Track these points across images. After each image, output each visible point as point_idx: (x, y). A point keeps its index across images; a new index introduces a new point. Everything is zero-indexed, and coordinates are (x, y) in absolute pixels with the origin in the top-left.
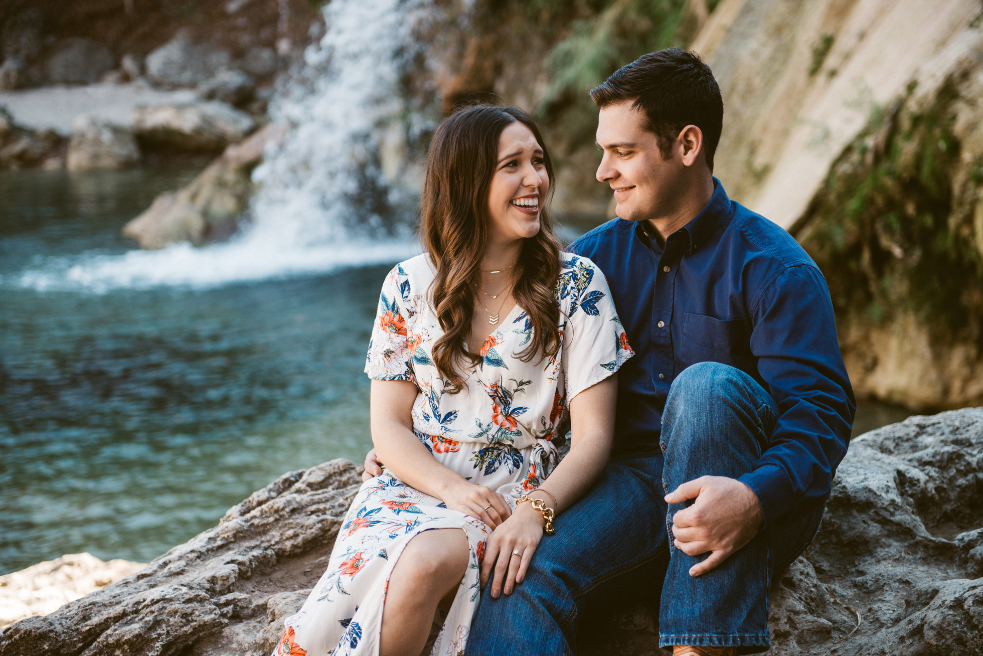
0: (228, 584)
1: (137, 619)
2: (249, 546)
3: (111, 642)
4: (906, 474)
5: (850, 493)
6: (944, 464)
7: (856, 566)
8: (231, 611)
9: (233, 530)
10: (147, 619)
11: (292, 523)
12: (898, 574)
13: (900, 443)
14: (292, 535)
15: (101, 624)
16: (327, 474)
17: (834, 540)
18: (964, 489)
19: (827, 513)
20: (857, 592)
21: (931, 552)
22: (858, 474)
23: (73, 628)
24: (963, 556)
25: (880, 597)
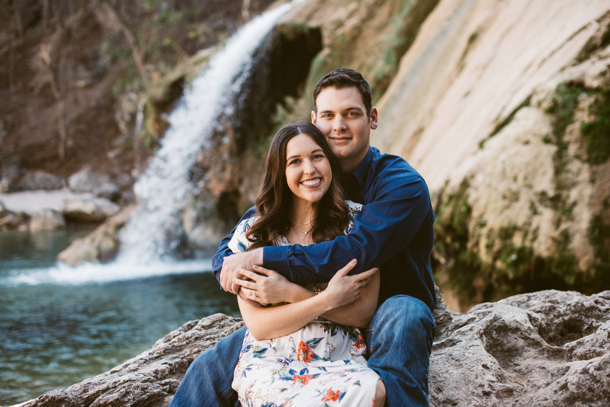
0: (164, 374)
1: (115, 391)
2: (173, 357)
3: (102, 403)
4: (532, 316)
5: (507, 323)
6: (547, 312)
7: (513, 362)
8: (168, 388)
9: (163, 348)
10: (121, 391)
11: (197, 345)
12: (538, 364)
13: (520, 304)
14: (197, 351)
15: (95, 394)
16: (213, 321)
17: (500, 349)
18: (558, 325)
19: (496, 334)
20: (517, 374)
21: (551, 354)
22: (509, 314)
23: (79, 396)
24: (569, 355)
25: (531, 376)
